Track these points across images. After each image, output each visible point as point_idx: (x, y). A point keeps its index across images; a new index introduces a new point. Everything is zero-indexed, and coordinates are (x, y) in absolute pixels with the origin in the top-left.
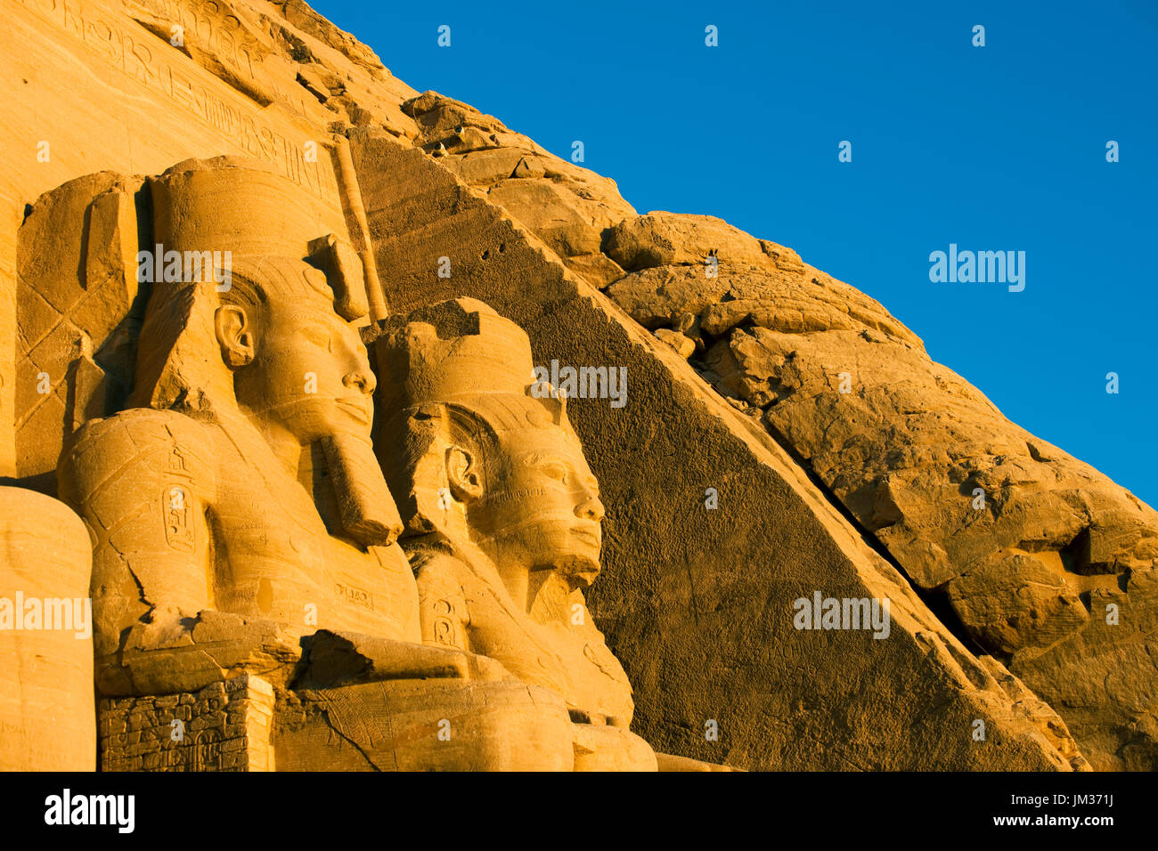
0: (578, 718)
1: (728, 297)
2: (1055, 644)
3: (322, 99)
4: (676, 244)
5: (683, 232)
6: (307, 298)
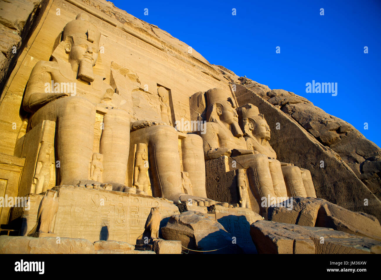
0: (269, 158)
1: (285, 100)
2: (337, 144)
3: (227, 79)
4: (277, 93)
5: (278, 92)
6: (228, 106)
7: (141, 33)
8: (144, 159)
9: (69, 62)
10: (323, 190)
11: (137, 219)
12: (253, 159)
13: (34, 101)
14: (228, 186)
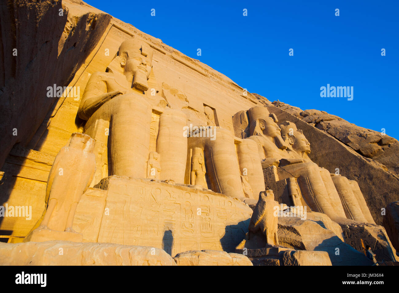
1: (318, 118)
2: (379, 156)
3: (262, 103)
4: (310, 113)
5: (311, 111)
6: (270, 121)
7: (187, 61)
8: (201, 163)
9: (124, 75)
10: (372, 202)
11: (208, 223)
12: (304, 168)
13: (88, 105)
14: (279, 195)
